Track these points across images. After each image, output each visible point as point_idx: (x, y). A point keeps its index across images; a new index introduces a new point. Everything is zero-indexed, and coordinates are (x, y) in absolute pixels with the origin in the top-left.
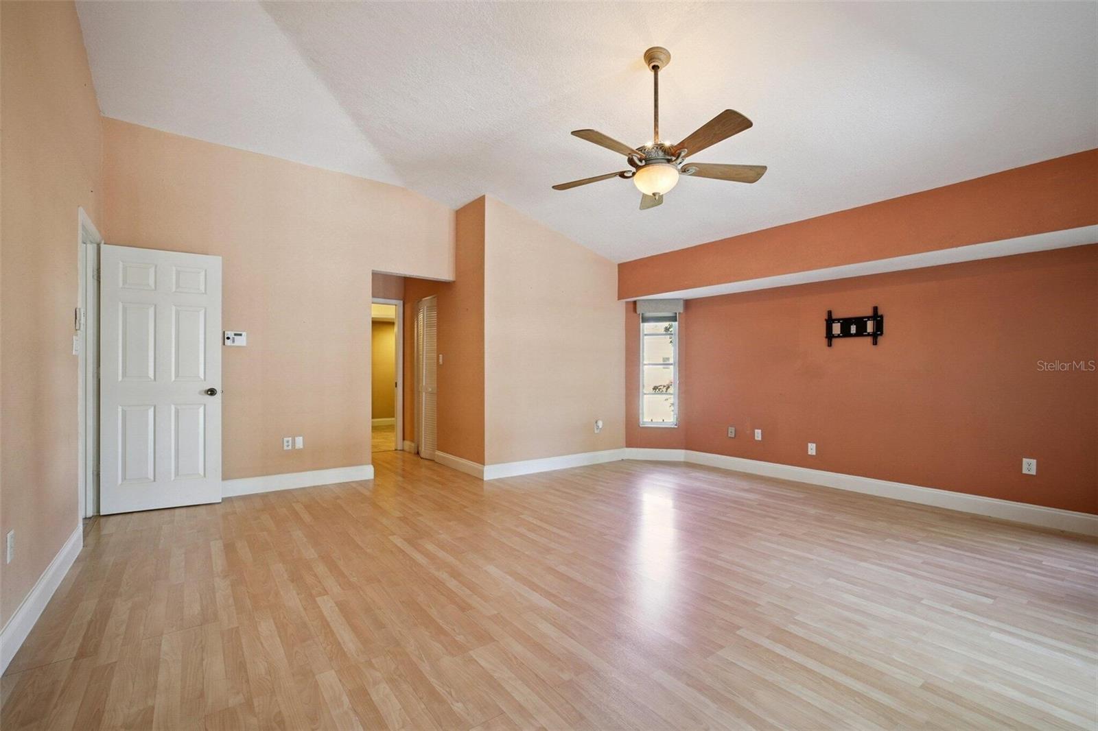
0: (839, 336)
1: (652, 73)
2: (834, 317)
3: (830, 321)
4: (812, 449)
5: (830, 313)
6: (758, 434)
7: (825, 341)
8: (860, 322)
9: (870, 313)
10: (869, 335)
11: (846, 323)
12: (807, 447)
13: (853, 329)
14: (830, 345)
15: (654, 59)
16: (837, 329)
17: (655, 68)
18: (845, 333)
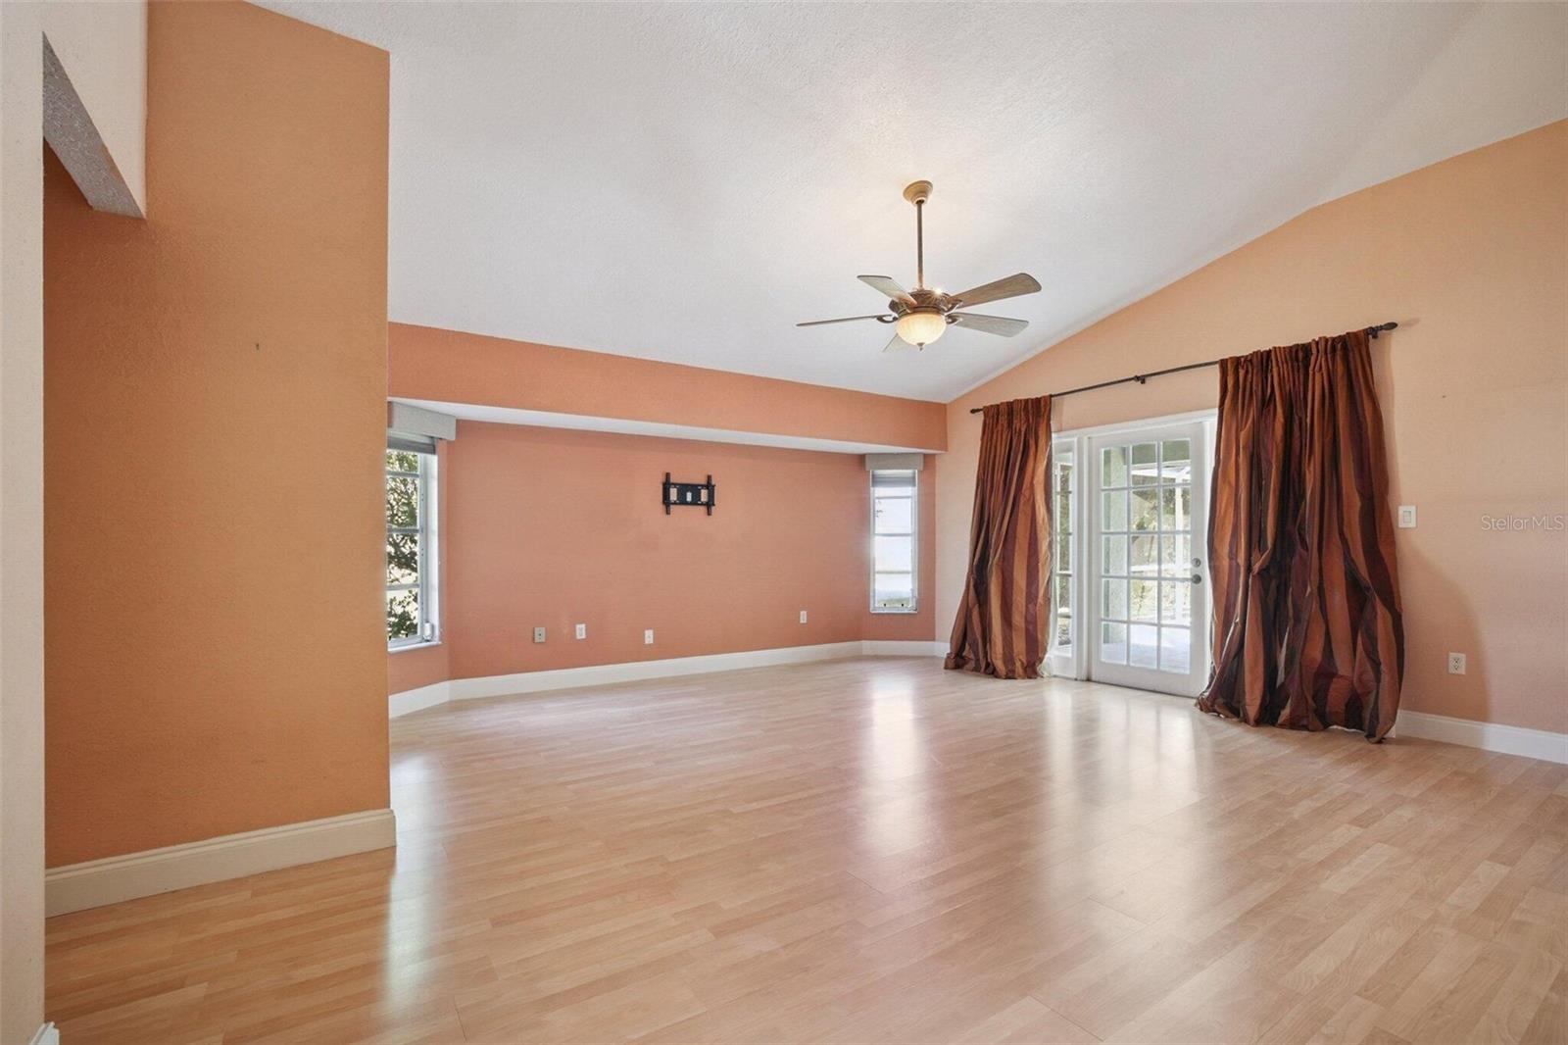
0: (675, 503)
1: (916, 208)
2: (673, 480)
3: (667, 486)
4: (649, 637)
5: (668, 475)
6: (581, 631)
7: (661, 507)
8: (695, 489)
9: (703, 481)
10: (702, 504)
11: (683, 488)
12: (644, 635)
13: (689, 497)
14: (668, 512)
15: (919, 193)
16: (674, 494)
17: (920, 203)
18: (682, 501)
